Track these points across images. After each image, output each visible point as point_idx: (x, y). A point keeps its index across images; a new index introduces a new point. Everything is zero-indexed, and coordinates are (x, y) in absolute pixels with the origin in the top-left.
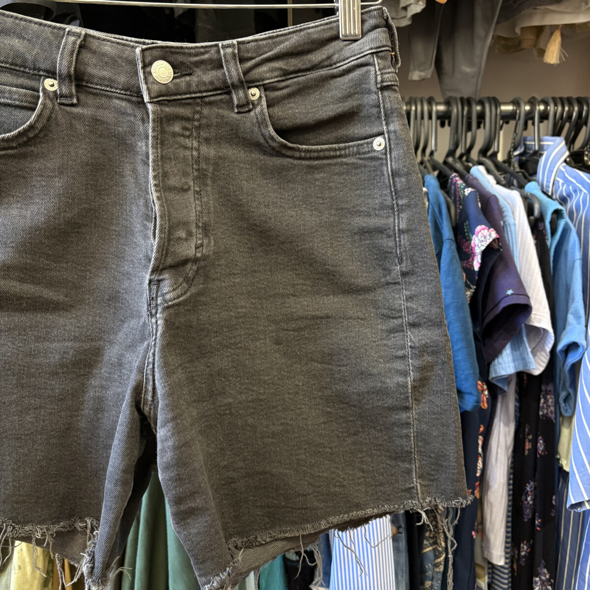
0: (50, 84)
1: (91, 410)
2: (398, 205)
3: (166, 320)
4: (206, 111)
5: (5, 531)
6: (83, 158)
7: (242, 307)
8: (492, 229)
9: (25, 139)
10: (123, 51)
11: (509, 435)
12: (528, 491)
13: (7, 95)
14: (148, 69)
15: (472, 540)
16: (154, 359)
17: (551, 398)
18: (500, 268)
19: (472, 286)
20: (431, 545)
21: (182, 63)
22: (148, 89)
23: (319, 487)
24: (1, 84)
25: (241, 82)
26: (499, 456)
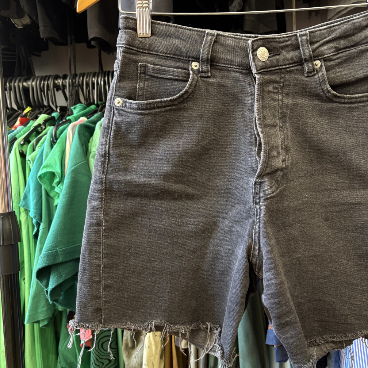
0: (195, 65)
1: (211, 258)
3: (266, 207)
4: (287, 77)
5: (166, 328)
6: (213, 109)
7: (306, 197)
9: (182, 99)
10: (239, 43)
13: (171, 73)
14: (255, 53)
16: (259, 230)
21: (275, 48)
22: (255, 65)
23: (355, 310)
24: (167, 67)
25: (311, 57)
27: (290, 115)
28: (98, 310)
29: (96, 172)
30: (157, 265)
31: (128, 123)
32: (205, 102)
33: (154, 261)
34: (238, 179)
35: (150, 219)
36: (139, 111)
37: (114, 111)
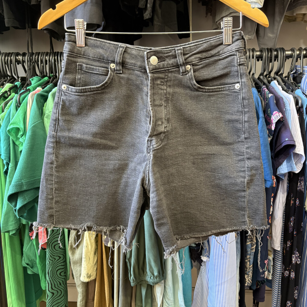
0: (113, 66)
1: (124, 186)
2: (244, 111)
3: (153, 155)
4: (170, 75)
5: (94, 228)
6: (124, 93)
8: (280, 113)
9: (104, 87)
10: (139, 53)
11: (284, 198)
12: (291, 221)
13: (97, 70)
14: (149, 60)
15: (267, 240)
16: (149, 169)
17: (303, 183)
18: (283, 129)
19: (271, 136)
20: (250, 242)
21: (161, 57)
24: (95, 66)
25: (184, 63)
26: (279, 206)
27: (171, 98)
28: (51, 216)
29: (50, 130)
30: (89, 189)
31: (70, 101)
32: (119, 89)
33: (87, 187)
34: (139, 138)
35: (85, 161)
36: (76, 94)
37: (61, 93)
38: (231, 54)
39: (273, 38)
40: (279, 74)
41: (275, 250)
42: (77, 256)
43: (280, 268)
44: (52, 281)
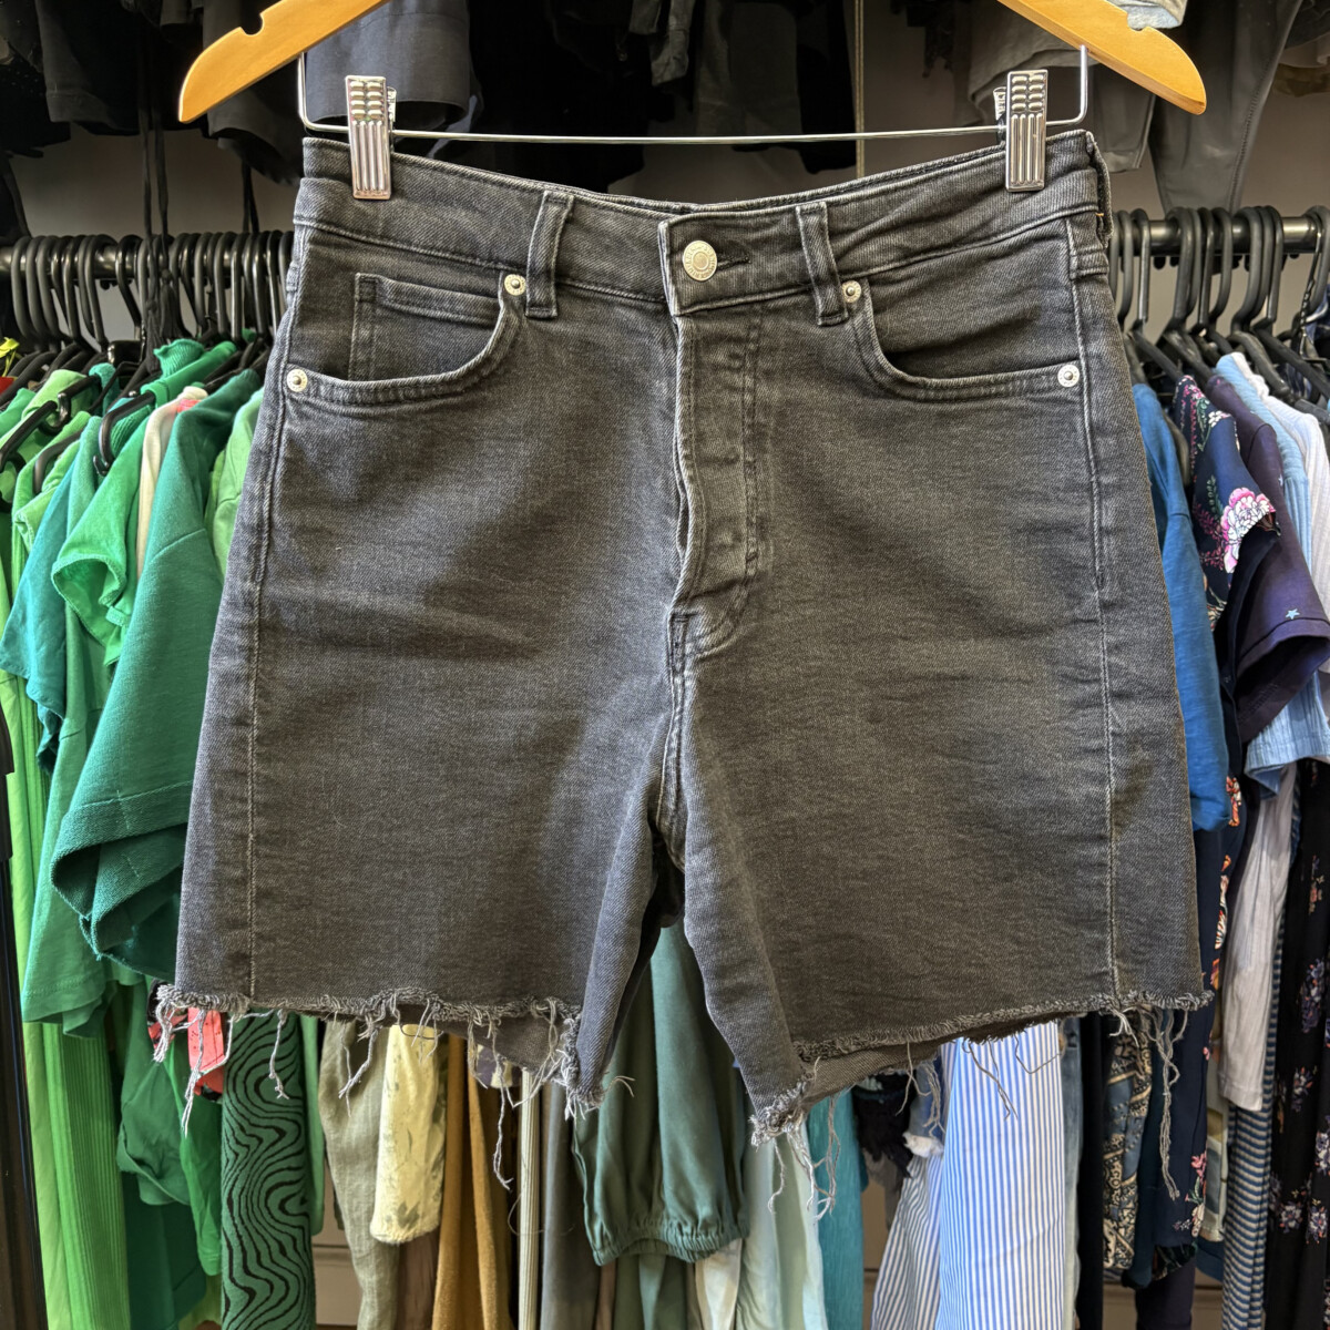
0: (514, 284)
1: (561, 820)
2: (1099, 484)
3: (699, 681)
4: (769, 325)
6: (565, 408)
7: (815, 658)
8: (1262, 496)
9: (476, 379)
10: (635, 226)
11: (1278, 876)
12: (1312, 979)
13: (446, 305)
14: (677, 258)
15: (1204, 1063)
16: (679, 744)
18: (1274, 567)
19: (1219, 601)
20: (1125, 1070)
21: (733, 243)
22: (677, 292)
24: (435, 286)
25: (831, 273)
26: (1257, 913)
27: (776, 430)
28: (239, 959)
29: (234, 574)
30: (407, 838)
31: (323, 440)
32: (542, 388)
33: (399, 827)
34: (631, 603)
35: (389, 712)
36: (354, 410)
37: (284, 406)
38: (1039, 230)
39: (1228, 166)
40: (1254, 322)
41: (1238, 1109)
42: (355, 1128)
43: (1259, 1189)
44: (245, 1239)
